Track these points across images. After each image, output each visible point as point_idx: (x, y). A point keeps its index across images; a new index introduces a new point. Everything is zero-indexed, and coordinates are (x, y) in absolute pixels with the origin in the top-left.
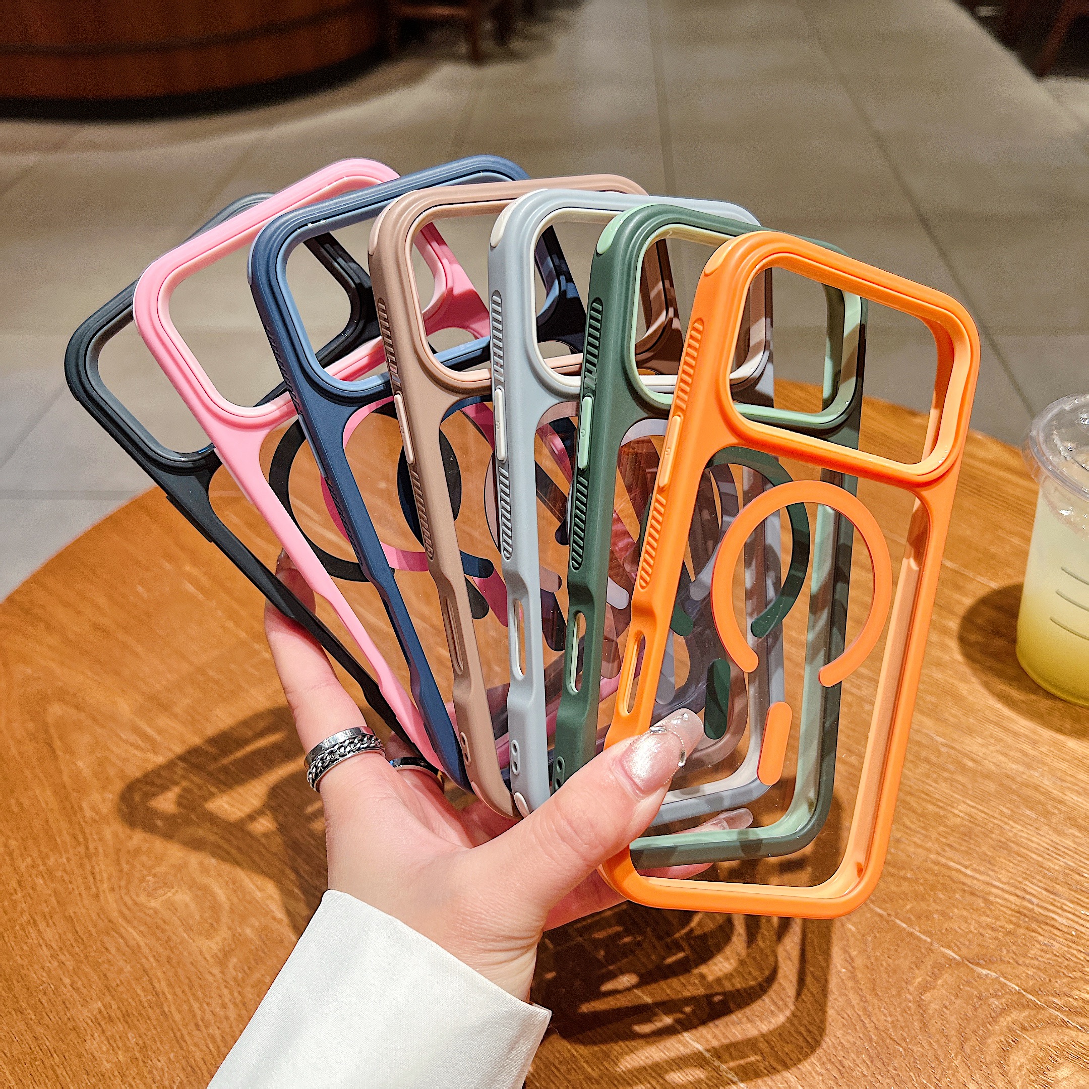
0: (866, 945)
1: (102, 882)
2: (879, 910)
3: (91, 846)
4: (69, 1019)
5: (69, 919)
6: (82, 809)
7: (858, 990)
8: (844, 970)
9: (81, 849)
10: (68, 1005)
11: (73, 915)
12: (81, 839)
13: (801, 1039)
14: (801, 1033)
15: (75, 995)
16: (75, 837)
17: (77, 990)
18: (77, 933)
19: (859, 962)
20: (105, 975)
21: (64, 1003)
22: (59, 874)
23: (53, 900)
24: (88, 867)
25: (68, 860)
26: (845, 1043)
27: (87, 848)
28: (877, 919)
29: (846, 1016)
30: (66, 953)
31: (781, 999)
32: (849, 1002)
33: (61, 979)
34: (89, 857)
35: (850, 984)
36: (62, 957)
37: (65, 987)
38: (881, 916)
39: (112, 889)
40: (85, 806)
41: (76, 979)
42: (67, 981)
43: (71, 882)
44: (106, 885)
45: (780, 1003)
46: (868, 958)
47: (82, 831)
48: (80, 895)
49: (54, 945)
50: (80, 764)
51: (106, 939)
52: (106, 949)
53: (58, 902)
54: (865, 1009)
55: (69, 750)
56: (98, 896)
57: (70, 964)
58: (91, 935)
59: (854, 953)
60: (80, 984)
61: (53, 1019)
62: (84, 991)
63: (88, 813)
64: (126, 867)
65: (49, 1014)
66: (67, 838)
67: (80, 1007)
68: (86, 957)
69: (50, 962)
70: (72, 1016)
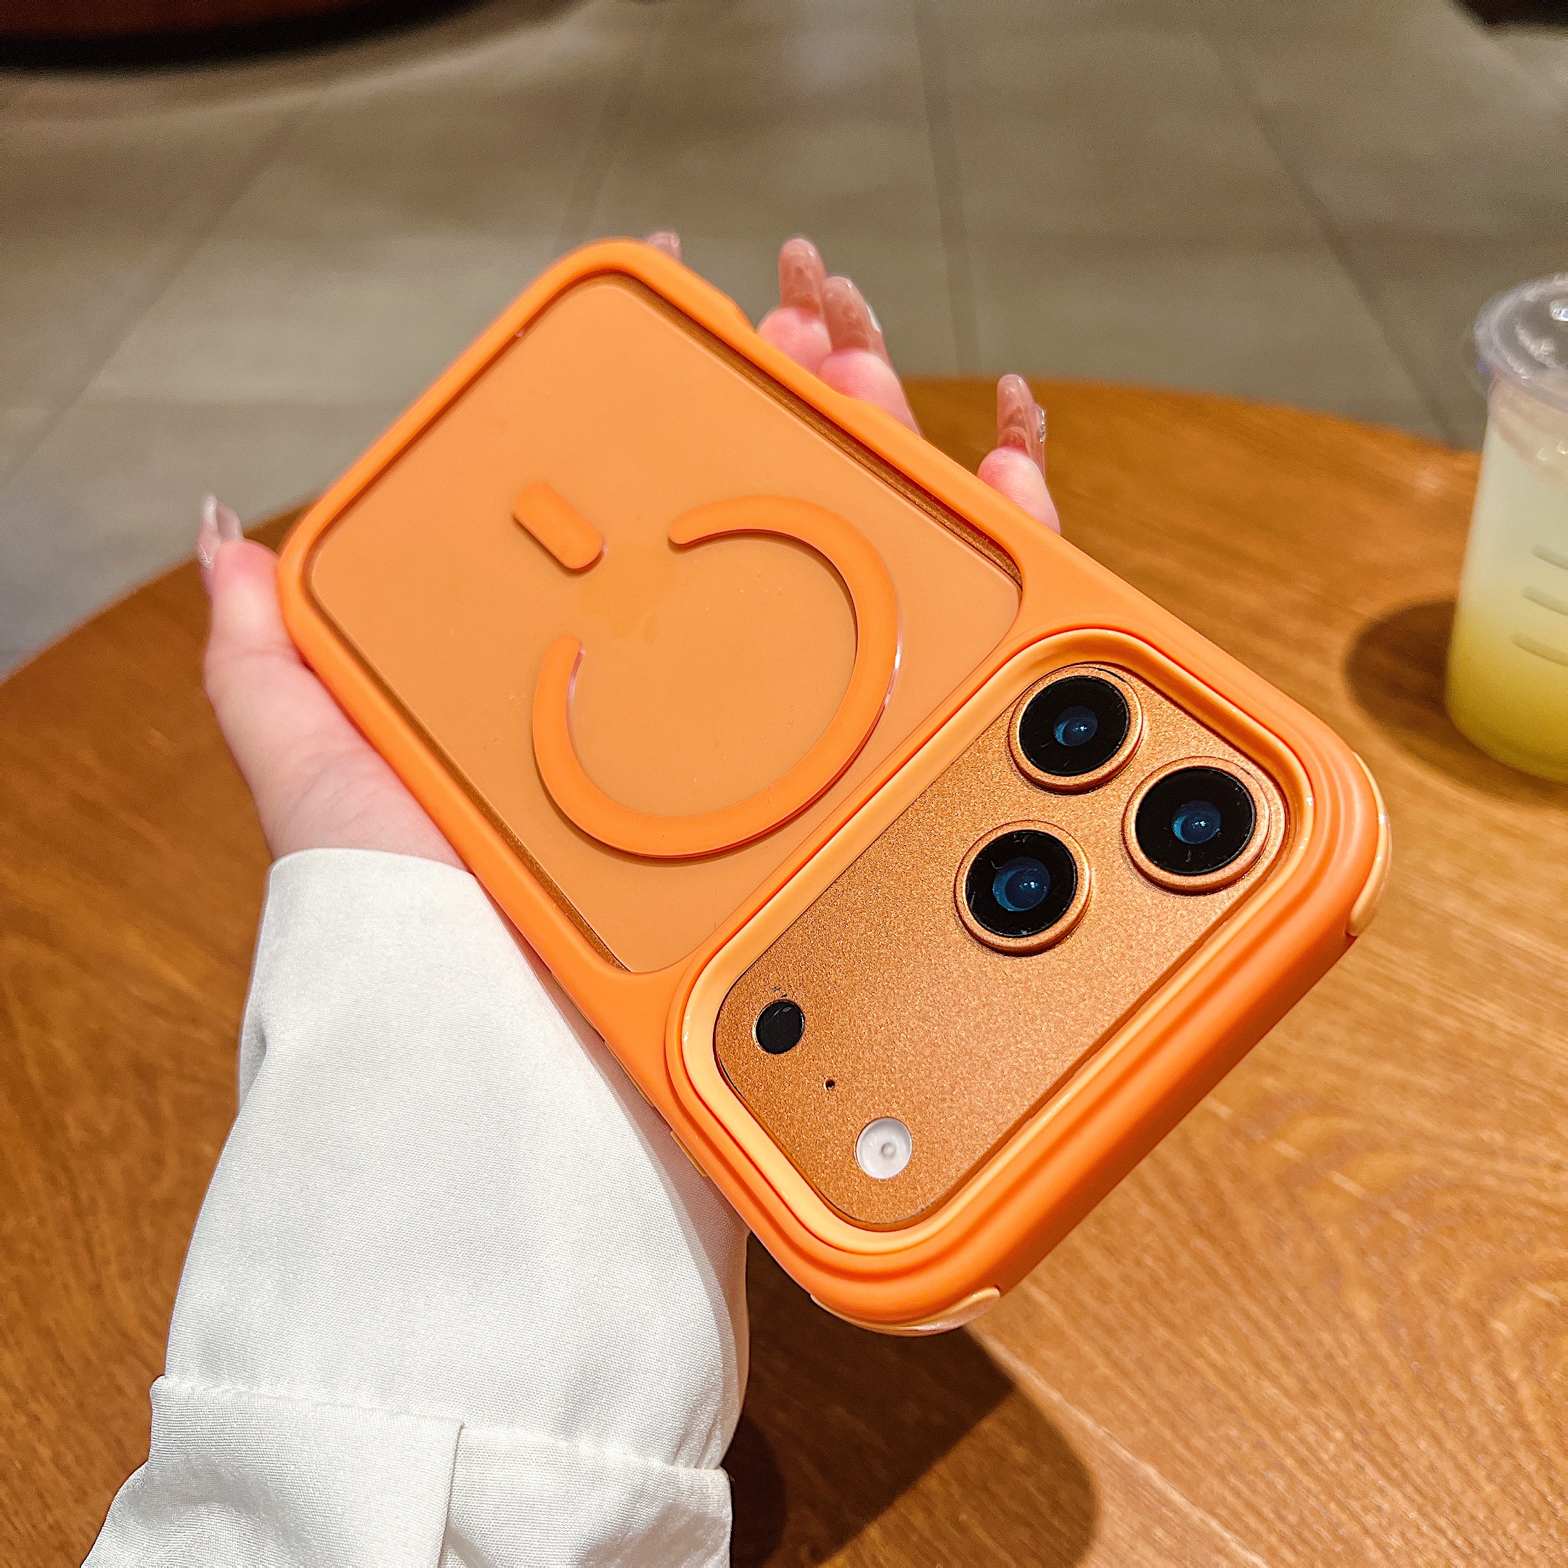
0: (1532, 1357)
1: (107, 1263)
2: (1544, 1294)
3: (83, 1195)
4: (51, 1527)
5: (45, 1334)
6: (63, 1127)
7: (1532, 1444)
8: (1500, 1408)
9: (64, 1202)
10: (50, 1501)
11: (52, 1324)
12: (63, 1180)
13: (1444, 1542)
14: (1440, 1531)
15: (63, 1481)
16: (52, 1179)
17: (65, 1471)
18: (62, 1360)
19: (1526, 1392)
20: (119, 1441)
21: (41, 1496)
22: (25, 1247)
23: (14, 1298)
24: (78, 1233)
25: (42, 1220)
26: (1525, 1547)
27: (75, 1198)
28: (1542, 1310)
29: (1518, 1495)
30: (42, 1399)
31: (1395, 1465)
32: (1519, 1467)
33: (34, 1450)
34: (80, 1214)
35: (1517, 1434)
36: (34, 1407)
37: (43, 1465)
38: (1548, 1305)
39: (126, 1276)
40: (69, 1120)
41: (62, 1449)
42: (45, 1452)
43: (47, 1262)
44: (113, 1269)
45: (1395, 1473)
46: (1541, 1385)
47: (66, 1169)
48: (66, 1287)
49: (18, 1382)
50: (59, 1044)
51: (116, 1369)
52: (119, 1390)
53: (25, 1302)
54: (1551, 1481)
55: (40, 1020)
56: (97, 1289)
57: (50, 1419)
58: (88, 1362)
59: (1514, 1375)
60: (69, 1459)
61: (21, 1529)
62: (77, 1470)
63: (76, 1134)
64: (149, 1233)
65: (13, 1518)
66: (37, 1180)
67: (71, 1504)
68: (81, 1405)
69: (12, 1417)
70: (57, 1523)
